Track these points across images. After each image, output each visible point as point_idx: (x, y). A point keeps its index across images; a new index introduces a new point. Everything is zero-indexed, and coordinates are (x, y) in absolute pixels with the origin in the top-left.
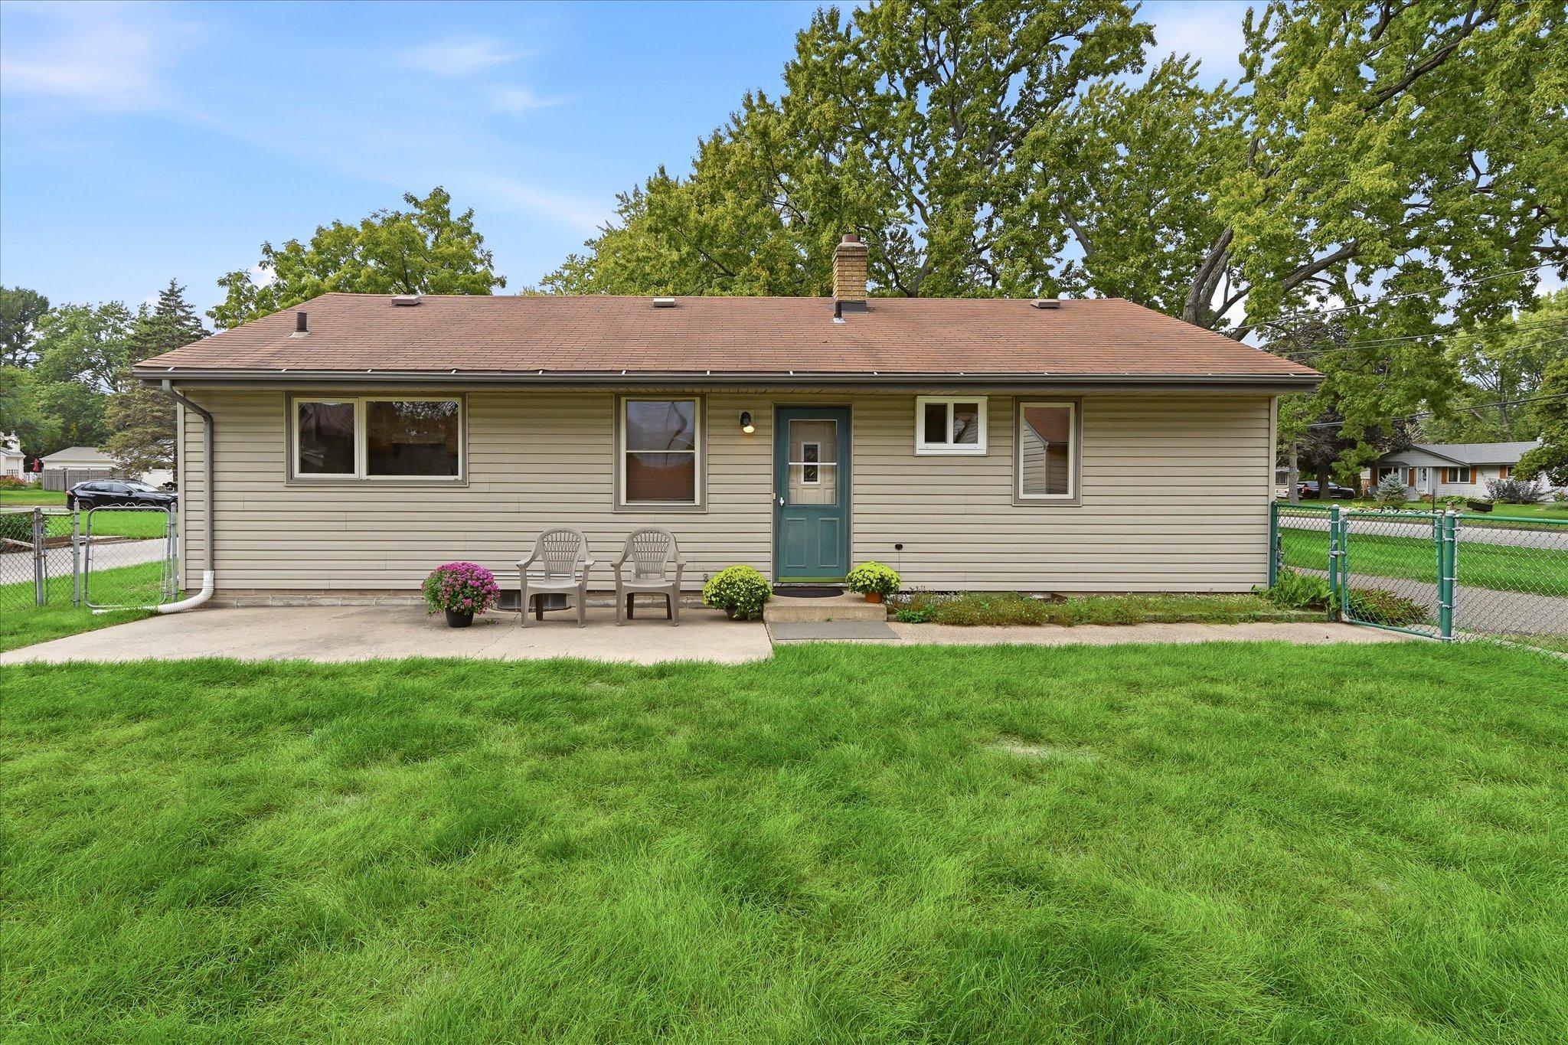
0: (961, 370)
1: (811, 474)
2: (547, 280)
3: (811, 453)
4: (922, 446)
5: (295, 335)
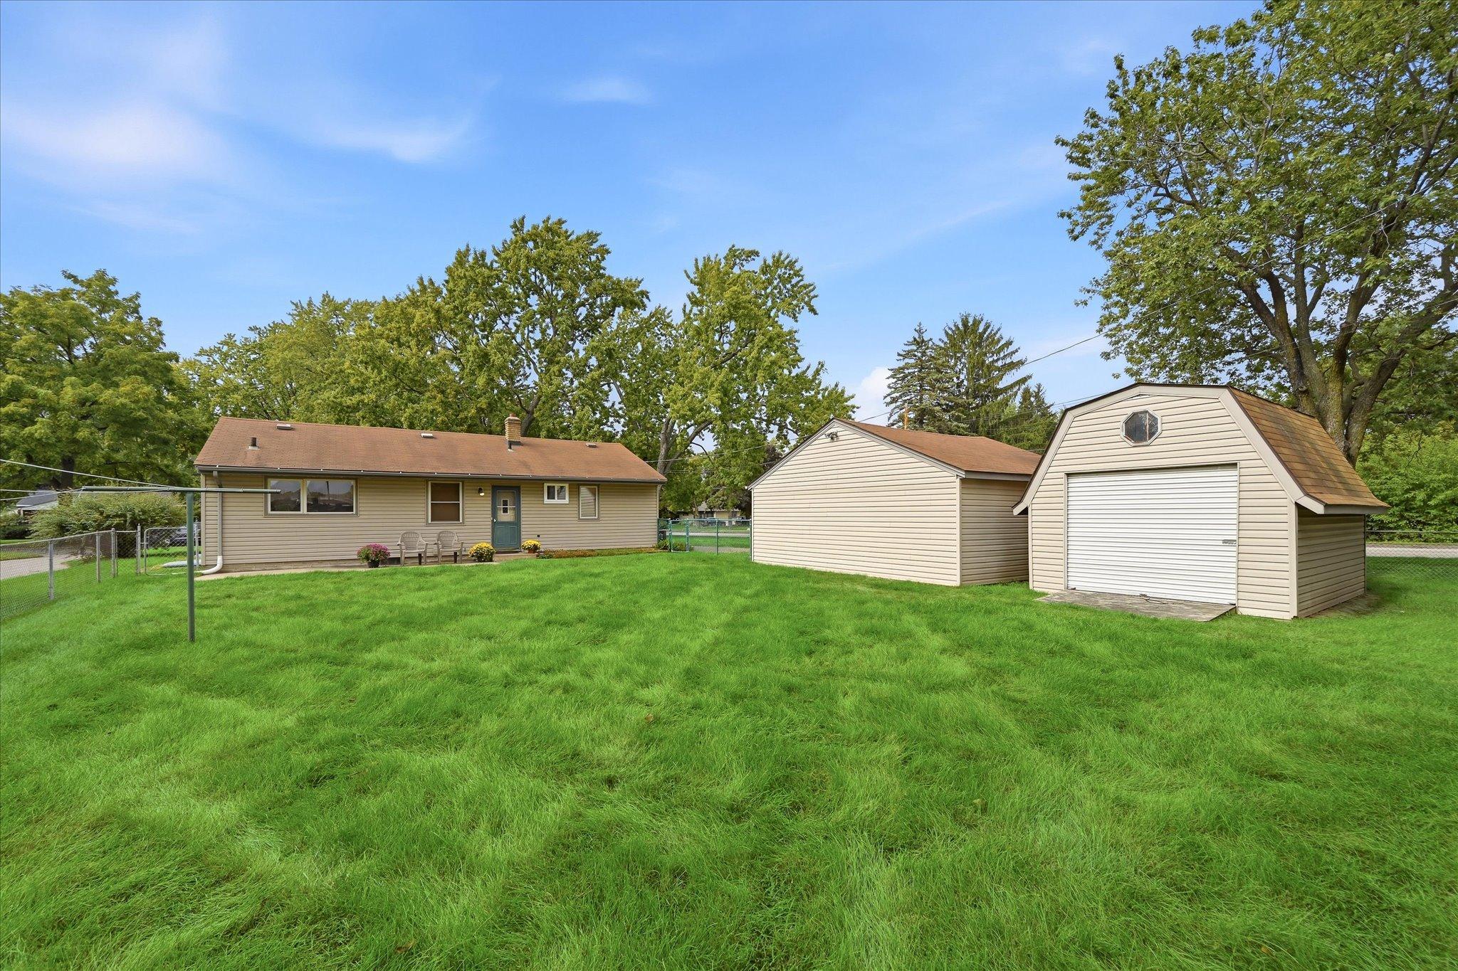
0: (560, 476)
1: (505, 511)
2: (202, 352)
3: (505, 503)
4: (546, 501)
5: (250, 448)
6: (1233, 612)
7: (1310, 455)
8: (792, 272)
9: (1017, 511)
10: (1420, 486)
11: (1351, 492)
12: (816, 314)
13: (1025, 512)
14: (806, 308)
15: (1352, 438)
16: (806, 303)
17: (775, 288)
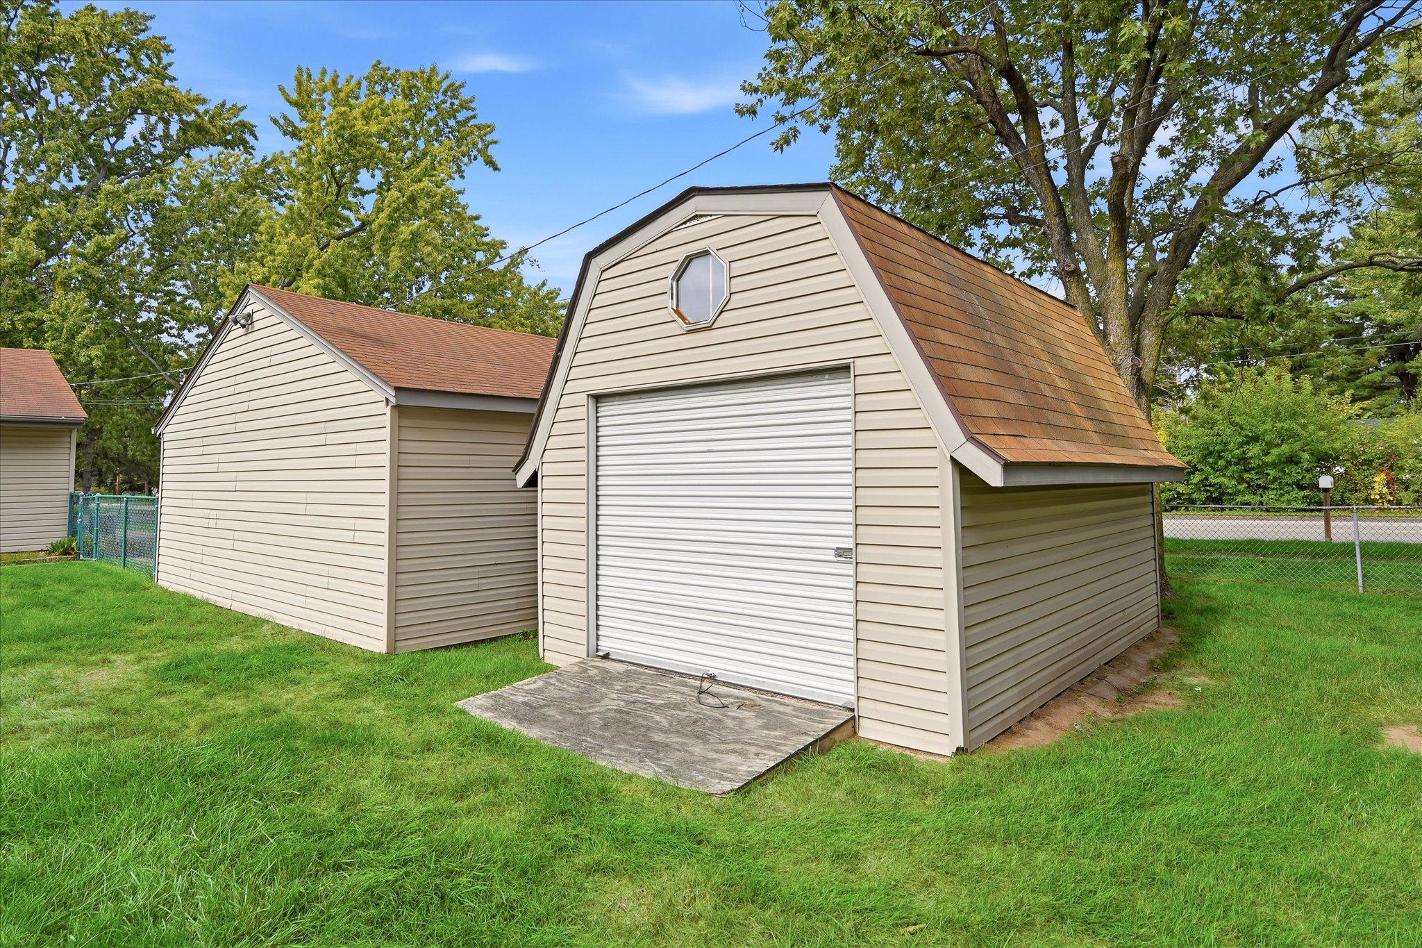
6: (847, 729)
7: (1030, 361)
8: (456, 102)
9: (523, 477)
10: (1255, 439)
11: (1112, 437)
12: (496, 169)
13: (533, 482)
14: (480, 159)
15: (1145, 353)
16: (479, 151)
17: (430, 123)
